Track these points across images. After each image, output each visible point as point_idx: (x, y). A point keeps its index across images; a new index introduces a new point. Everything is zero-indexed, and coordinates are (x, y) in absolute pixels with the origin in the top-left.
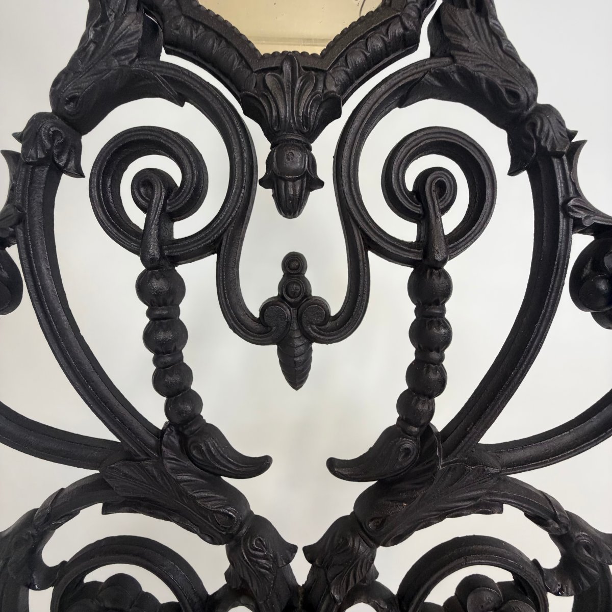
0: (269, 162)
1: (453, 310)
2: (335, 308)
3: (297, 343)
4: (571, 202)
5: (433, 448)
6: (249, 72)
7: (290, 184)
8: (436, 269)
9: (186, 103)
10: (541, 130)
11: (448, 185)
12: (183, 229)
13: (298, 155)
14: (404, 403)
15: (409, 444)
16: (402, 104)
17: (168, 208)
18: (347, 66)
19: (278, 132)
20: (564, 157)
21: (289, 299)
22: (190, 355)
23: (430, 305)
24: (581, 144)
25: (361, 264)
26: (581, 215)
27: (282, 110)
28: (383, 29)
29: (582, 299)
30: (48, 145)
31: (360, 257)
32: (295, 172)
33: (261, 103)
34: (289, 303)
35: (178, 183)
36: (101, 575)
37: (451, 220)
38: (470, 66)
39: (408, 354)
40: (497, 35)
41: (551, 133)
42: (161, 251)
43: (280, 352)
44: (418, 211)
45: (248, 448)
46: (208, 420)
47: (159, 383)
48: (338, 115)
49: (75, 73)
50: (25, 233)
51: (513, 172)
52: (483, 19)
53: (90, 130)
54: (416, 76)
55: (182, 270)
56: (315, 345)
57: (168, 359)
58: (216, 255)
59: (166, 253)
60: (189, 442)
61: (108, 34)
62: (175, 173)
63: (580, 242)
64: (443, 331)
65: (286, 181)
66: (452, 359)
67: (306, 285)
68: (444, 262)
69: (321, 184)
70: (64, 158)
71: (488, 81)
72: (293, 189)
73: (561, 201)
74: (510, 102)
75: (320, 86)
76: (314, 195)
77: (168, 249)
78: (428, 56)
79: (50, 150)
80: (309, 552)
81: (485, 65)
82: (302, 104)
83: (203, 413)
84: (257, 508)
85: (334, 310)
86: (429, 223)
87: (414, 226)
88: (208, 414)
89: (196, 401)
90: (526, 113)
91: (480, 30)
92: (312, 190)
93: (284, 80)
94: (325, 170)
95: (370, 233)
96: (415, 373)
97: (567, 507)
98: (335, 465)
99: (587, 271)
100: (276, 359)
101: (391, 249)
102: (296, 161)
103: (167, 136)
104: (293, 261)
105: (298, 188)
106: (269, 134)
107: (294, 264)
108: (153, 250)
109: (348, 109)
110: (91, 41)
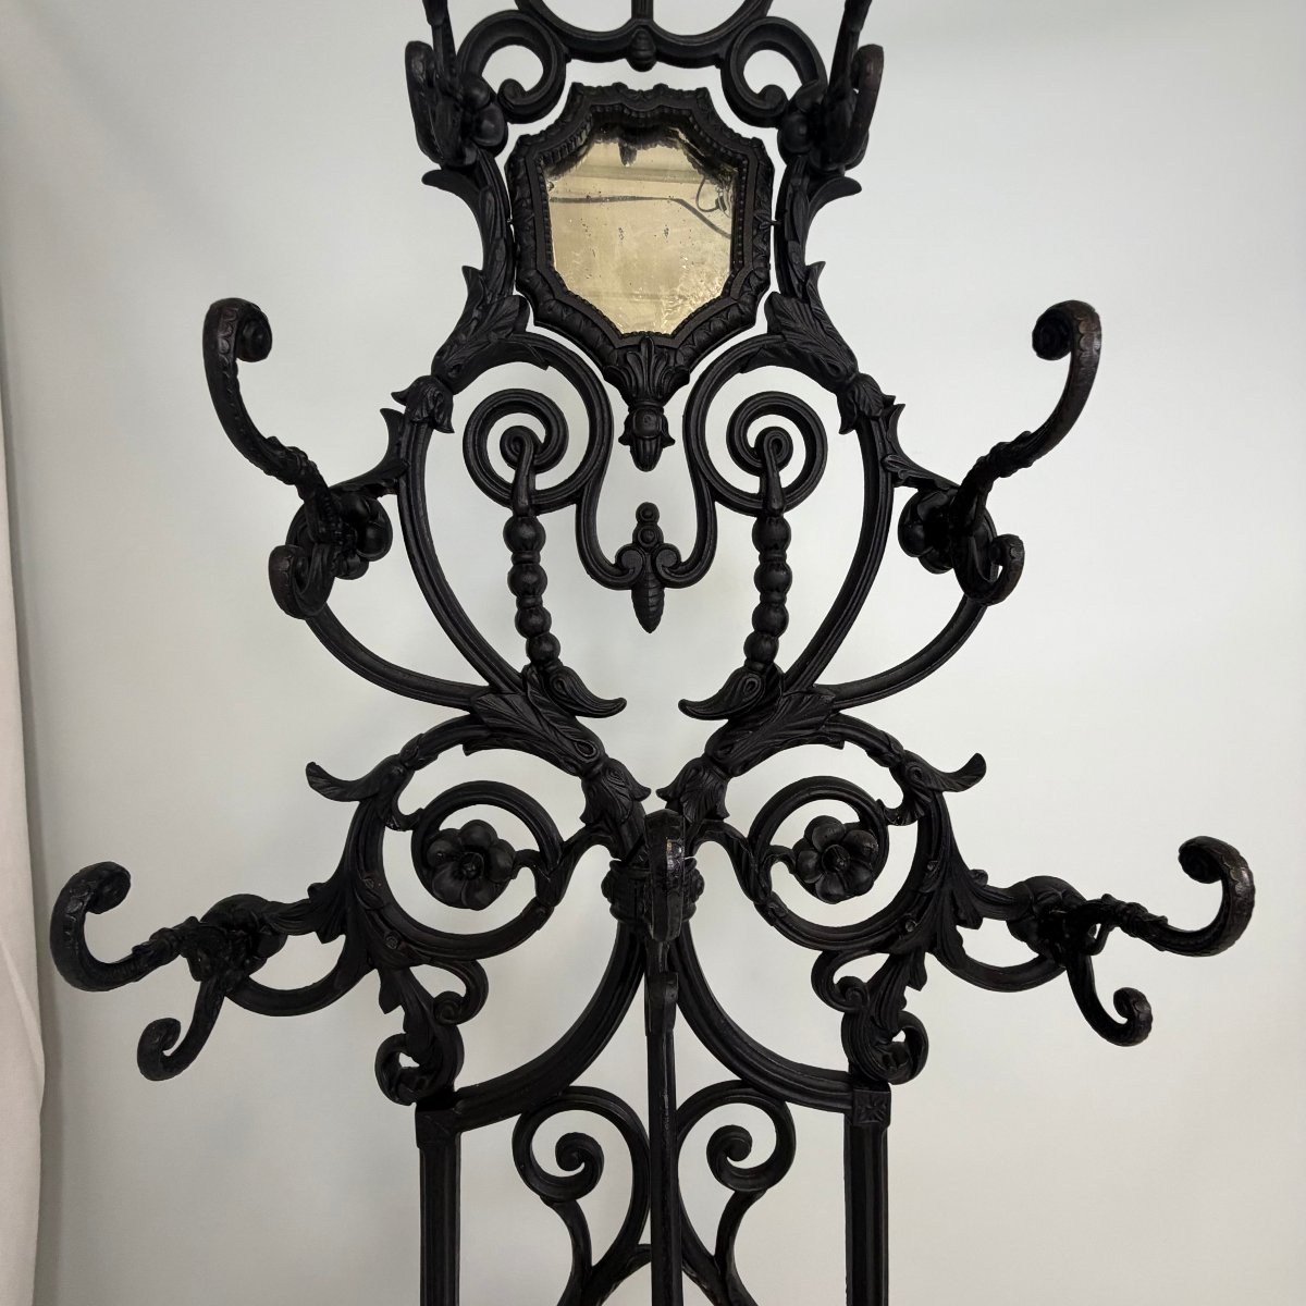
0: (628, 423)
1: (793, 556)
2: (686, 554)
3: (651, 585)
4: (889, 458)
5: (776, 683)
6: (611, 348)
7: (648, 443)
8: (775, 516)
9: (550, 367)
10: (859, 398)
11: (783, 442)
12: (544, 481)
13: (653, 418)
14: (751, 646)
15: (755, 679)
16: (743, 370)
17: (535, 462)
18: (694, 344)
19: (637, 398)
20: (880, 420)
21: (644, 544)
22: (549, 600)
23: (771, 549)
24: (901, 407)
25: (708, 512)
26: (898, 469)
27: (640, 381)
28: (724, 314)
29: (909, 545)
30: (432, 406)
31: (708, 506)
32: (651, 433)
33: (622, 375)
34: (644, 548)
35: (542, 440)
36: (456, 821)
37: (788, 475)
38: (797, 344)
39: (754, 598)
40: (821, 318)
41: (867, 400)
42: (530, 500)
43: (634, 597)
44: (759, 465)
45: (601, 690)
46: (566, 663)
47: (522, 625)
48: (686, 381)
49: (459, 345)
50: (407, 484)
51: (844, 430)
52: (806, 305)
53: (461, 390)
54: (754, 350)
55: (542, 519)
56: (667, 590)
57: (530, 601)
58: (575, 506)
59: (534, 502)
60: (551, 679)
61: (491, 313)
62: (540, 432)
63: (903, 495)
64: (783, 574)
65: (644, 440)
66: (793, 601)
67: (659, 533)
68: (782, 510)
69: (672, 442)
70: (441, 416)
71: (812, 355)
72: (649, 447)
73: (880, 458)
74: (833, 374)
75: (672, 361)
76: (666, 451)
77: (537, 498)
78: (765, 331)
79: (433, 410)
80: (662, 793)
81: (811, 343)
82: (657, 376)
83: (561, 657)
84: (612, 751)
85: (685, 556)
86: (767, 477)
87: (756, 480)
88: (566, 658)
89: (554, 643)
90: (847, 382)
91: (804, 314)
92: (665, 447)
93: (642, 357)
94: (676, 430)
95: (715, 485)
96: (759, 617)
97: (907, 746)
98: (685, 706)
99: (908, 519)
100: (631, 603)
101: (735, 500)
102: (650, 424)
103: (536, 399)
104: (647, 509)
105: (654, 447)
106: (626, 397)
107: (648, 514)
108: (524, 501)
109: (695, 376)
110: (475, 318)
